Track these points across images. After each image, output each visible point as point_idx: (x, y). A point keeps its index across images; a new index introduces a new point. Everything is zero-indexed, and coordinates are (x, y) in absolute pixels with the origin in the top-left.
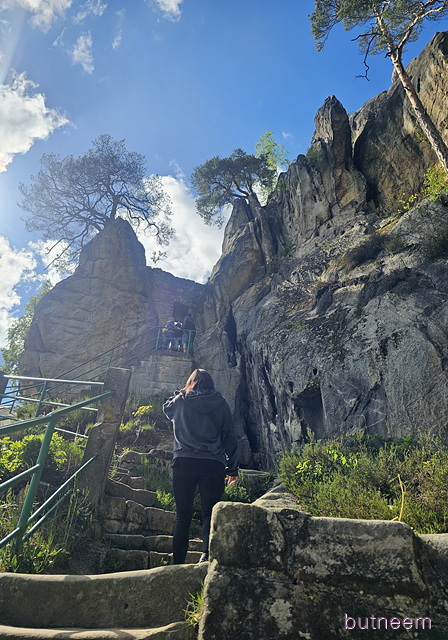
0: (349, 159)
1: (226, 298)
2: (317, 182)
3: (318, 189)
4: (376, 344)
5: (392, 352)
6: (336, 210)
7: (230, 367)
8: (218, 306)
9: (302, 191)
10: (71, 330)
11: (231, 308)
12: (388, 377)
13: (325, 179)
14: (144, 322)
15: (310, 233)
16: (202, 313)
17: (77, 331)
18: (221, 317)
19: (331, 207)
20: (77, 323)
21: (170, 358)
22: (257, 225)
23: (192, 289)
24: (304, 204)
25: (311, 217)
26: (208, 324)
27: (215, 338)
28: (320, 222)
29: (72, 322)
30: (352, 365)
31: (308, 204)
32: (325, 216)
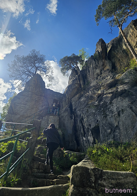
0: (107, 57)
1: (69, 98)
2: (97, 63)
3: (97, 66)
4: (116, 113)
5: (122, 115)
6: (103, 72)
7: (71, 119)
8: (67, 100)
9: (92, 66)
10: (22, 108)
11: (71, 101)
12: (121, 123)
13: (99, 63)
14: (45, 105)
15: (95, 78)
16: (62, 102)
17: (24, 108)
18: (68, 104)
19: (101, 71)
20: (24, 106)
21: (52, 116)
22: (79, 76)
23: (59, 95)
24: (93, 70)
25: (95, 74)
26: (64, 106)
27: (66, 110)
28: (98, 75)
29: (22, 105)
30: (109, 119)
31: (94, 70)
32: (99, 73)
